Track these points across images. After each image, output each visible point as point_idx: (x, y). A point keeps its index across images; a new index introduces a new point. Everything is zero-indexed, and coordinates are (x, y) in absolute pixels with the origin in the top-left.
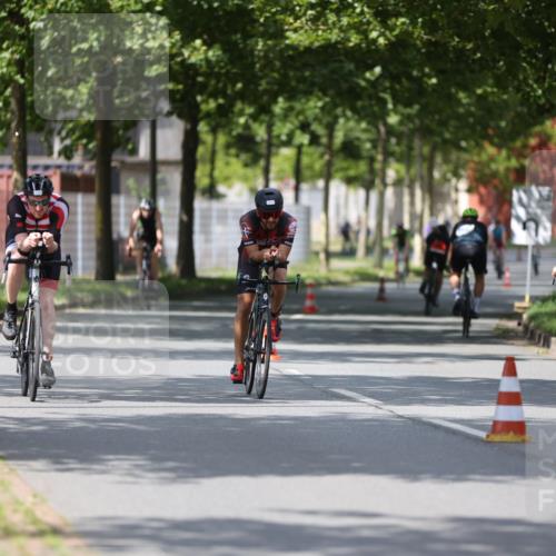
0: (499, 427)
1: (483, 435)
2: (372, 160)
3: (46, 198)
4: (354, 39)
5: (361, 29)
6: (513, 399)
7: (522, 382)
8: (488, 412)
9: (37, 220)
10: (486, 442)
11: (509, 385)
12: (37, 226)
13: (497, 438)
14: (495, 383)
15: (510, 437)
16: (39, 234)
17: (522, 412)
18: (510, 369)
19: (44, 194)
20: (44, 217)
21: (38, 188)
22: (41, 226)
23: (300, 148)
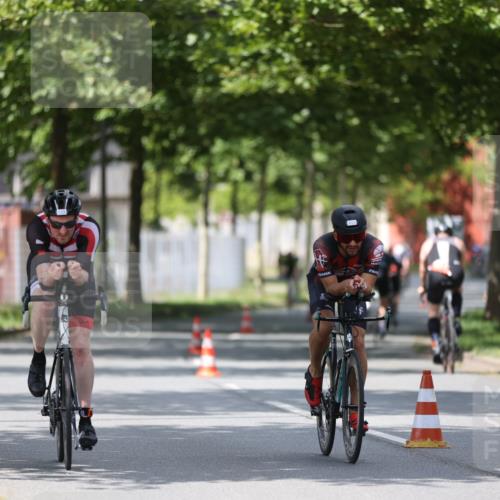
0: (418, 433)
1: (403, 441)
2: (300, 195)
3: (72, 218)
4: (283, 86)
5: (289, 76)
6: (429, 409)
7: (438, 393)
8: (408, 420)
9: (62, 246)
10: (406, 448)
11: (426, 396)
13: (417, 444)
14: (414, 395)
15: (427, 443)
17: (438, 421)
18: (427, 382)
19: (69, 213)
20: (71, 242)
21: (61, 207)
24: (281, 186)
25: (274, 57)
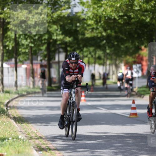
0: (132, 114)
1: (128, 116)
2: (104, 60)
3: (76, 61)
4: (99, 35)
5: (101, 33)
6: (134, 108)
7: (136, 105)
8: (129, 111)
9: (74, 70)
10: (129, 117)
11: (133, 106)
12: (74, 72)
13: (131, 116)
14: (131, 105)
15: (134, 116)
16: (76, 75)
17: (136, 111)
18: (134, 102)
19: (76, 59)
20: (76, 69)
21: (73, 57)
22: (76, 72)
23: (89, 58)
24: (99, 58)
25: (97, 29)
